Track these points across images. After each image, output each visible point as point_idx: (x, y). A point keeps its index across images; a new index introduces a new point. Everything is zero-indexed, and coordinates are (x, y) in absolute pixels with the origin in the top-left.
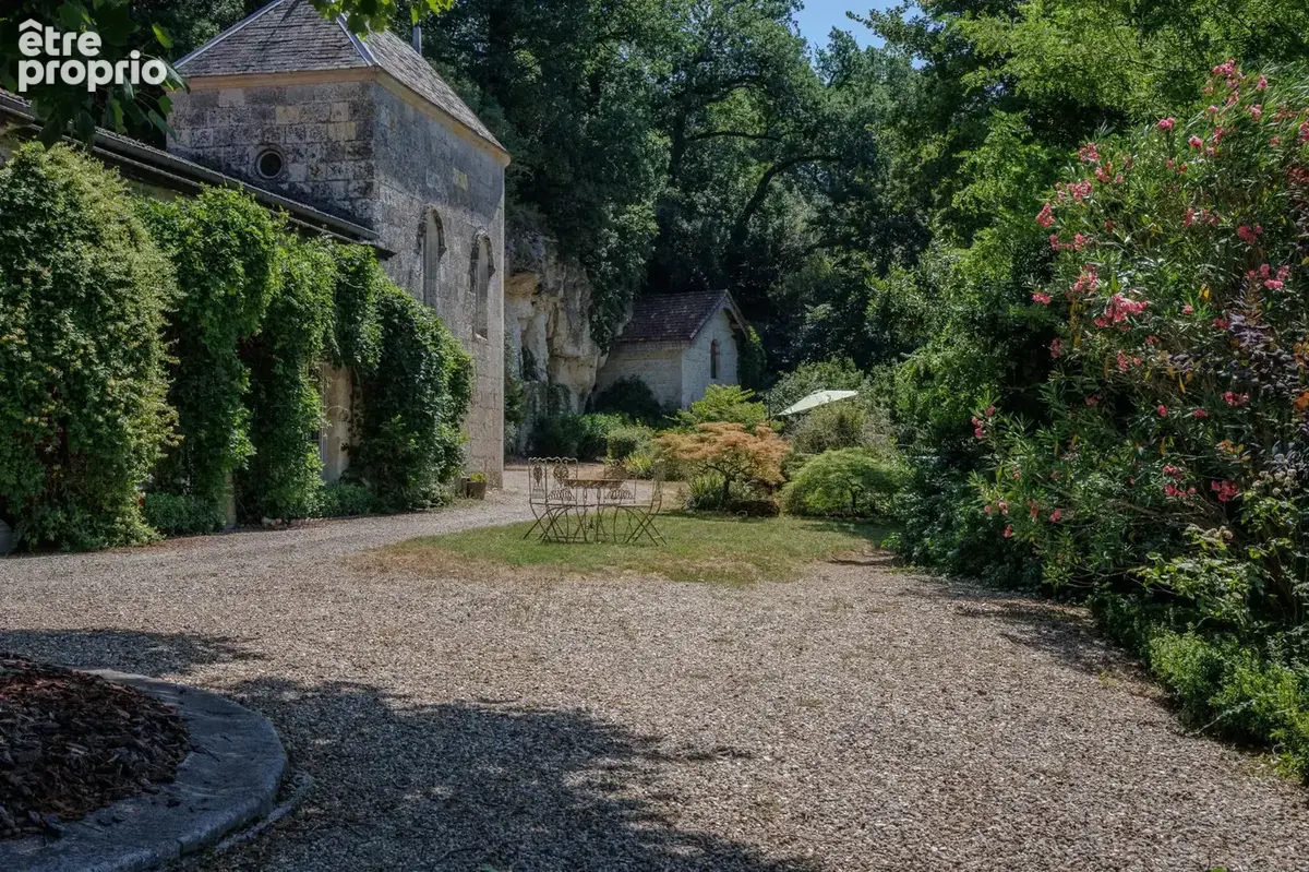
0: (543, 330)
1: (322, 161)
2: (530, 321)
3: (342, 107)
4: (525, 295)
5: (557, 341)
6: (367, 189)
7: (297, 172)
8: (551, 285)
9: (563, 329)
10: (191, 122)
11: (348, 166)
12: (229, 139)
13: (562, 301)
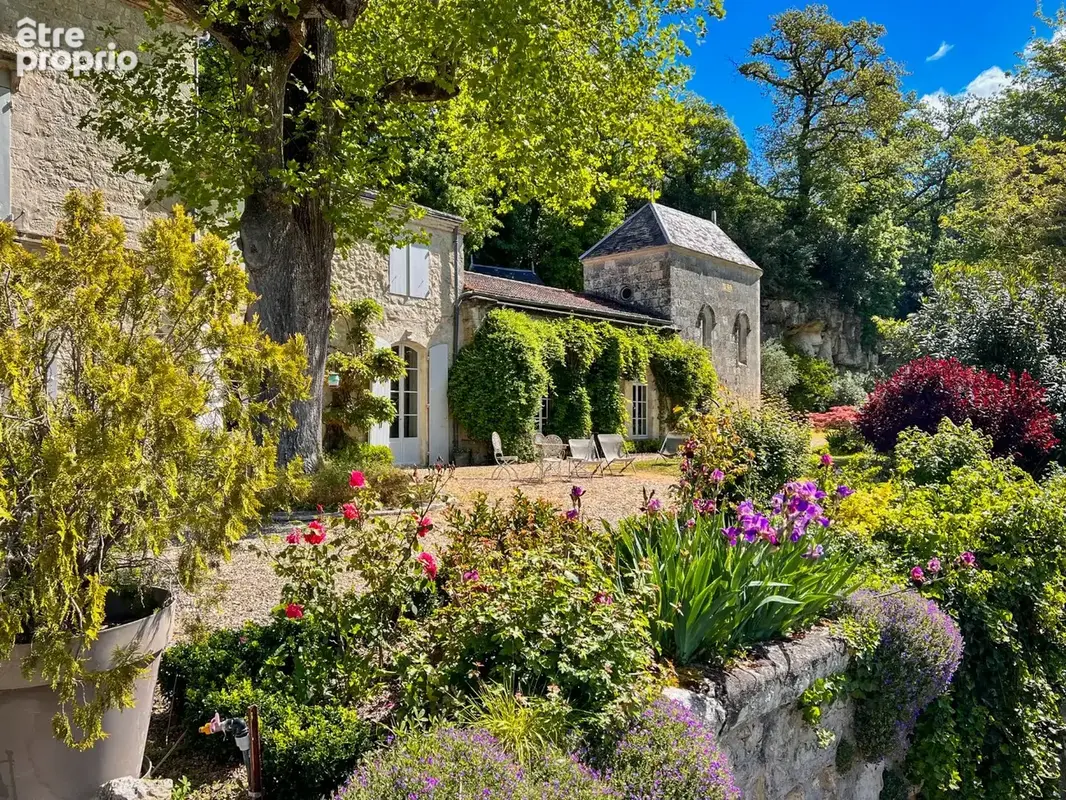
0: (830, 351)
1: (648, 290)
2: (821, 347)
3: (657, 264)
4: (817, 332)
5: (840, 357)
6: (668, 301)
7: (637, 296)
8: (834, 325)
9: (844, 349)
10: (593, 277)
11: (660, 291)
12: (609, 283)
13: (843, 333)
